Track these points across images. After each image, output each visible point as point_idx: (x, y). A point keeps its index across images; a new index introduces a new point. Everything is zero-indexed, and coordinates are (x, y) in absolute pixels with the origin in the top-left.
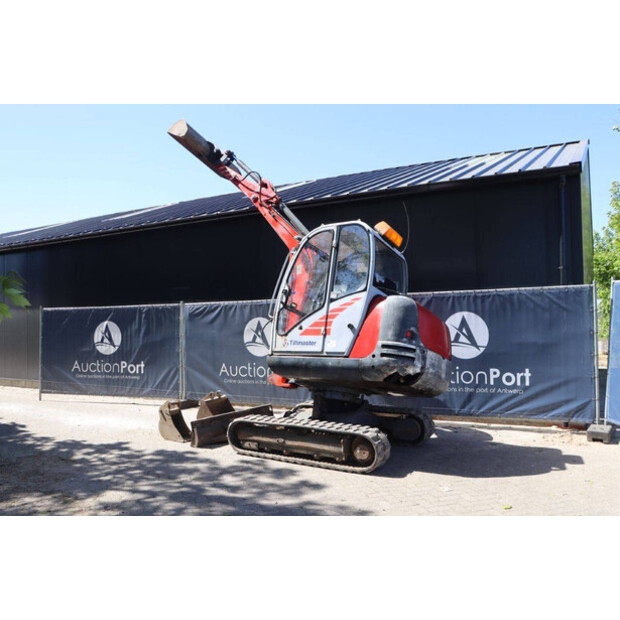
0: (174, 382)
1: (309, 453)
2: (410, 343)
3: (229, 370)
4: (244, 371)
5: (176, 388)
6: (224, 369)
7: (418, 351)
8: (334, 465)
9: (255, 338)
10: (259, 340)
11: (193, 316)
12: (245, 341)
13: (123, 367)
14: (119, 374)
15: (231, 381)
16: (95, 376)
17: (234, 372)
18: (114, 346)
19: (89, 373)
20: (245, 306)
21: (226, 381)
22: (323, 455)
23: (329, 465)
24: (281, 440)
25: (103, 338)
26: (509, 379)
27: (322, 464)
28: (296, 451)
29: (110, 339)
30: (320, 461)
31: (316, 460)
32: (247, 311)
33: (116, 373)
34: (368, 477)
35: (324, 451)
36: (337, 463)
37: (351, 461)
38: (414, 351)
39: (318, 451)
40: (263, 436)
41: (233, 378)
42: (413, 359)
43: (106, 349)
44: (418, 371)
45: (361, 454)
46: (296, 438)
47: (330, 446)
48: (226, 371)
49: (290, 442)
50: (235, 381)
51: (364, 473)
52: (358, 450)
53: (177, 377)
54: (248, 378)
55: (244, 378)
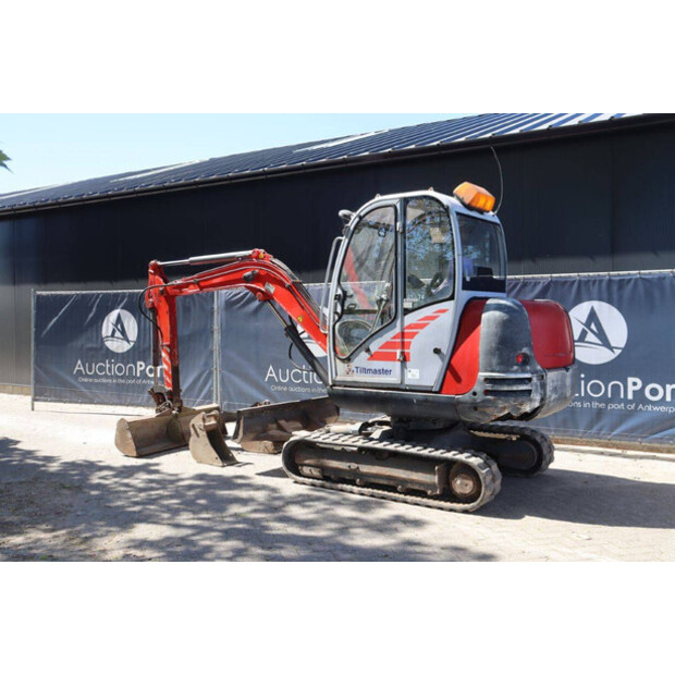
0: (207, 388)
1: (392, 483)
2: (524, 372)
3: (277, 375)
5: (209, 397)
6: (271, 372)
7: (535, 380)
8: (425, 500)
11: (230, 304)
13: (139, 369)
14: (135, 377)
15: (280, 388)
16: (104, 381)
18: (128, 341)
19: (96, 376)
21: (273, 389)
22: (410, 486)
23: (418, 499)
24: (354, 466)
25: (114, 332)
26: (654, 392)
27: (409, 498)
28: (373, 480)
29: (123, 332)
30: (406, 494)
31: (400, 493)
33: (131, 377)
35: (413, 482)
37: (448, 495)
38: (530, 380)
39: (403, 481)
40: (329, 460)
41: (283, 385)
42: (529, 392)
43: (118, 346)
44: (537, 404)
45: (462, 485)
46: (373, 464)
47: (420, 474)
48: (274, 375)
49: (365, 469)
50: (285, 389)
51: (466, 512)
52: (458, 482)
53: (210, 382)
54: (303, 384)
55: (297, 385)
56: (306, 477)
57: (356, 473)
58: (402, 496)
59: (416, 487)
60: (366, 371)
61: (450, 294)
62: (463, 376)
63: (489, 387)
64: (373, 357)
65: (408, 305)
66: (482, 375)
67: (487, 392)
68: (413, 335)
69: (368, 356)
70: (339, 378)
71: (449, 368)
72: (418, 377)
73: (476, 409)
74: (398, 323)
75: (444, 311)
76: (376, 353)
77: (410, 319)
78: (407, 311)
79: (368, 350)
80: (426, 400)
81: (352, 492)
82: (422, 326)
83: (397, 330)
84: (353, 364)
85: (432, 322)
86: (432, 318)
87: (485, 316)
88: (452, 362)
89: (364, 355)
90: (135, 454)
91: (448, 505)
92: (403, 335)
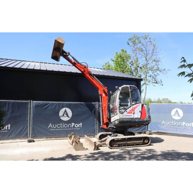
0: (26, 132)
1: (133, 144)
3: (52, 126)
4: (59, 126)
5: (27, 134)
9: (64, 114)
10: (65, 115)
11: (37, 106)
12: (60, 116)
15: (53, 130)
17: (55, 126)
20: (60, 103)
21: (51, 130)
22: (137, 144)
24: (126, 142)
28: (129, 144)
32: (61, 105)
34: (148, 146)
35: (137, 143)
36: (140, 145)
37: (144, 144)
39: (136, 143)
40: (120, 142)
41: (54, 128)
46: (130, 141)
47: (139, 141)
48: (51, 126)
49: (128, 142)
50: (55, 130)
51: (147, 146)
52: (146, 141)
53: (27, 130)
54: (61, 128)
55: (59, 128)
56: (114, 147)
57: (126, 144)
59: (138, 144)
81: (126, 148)
91: (144, 145)
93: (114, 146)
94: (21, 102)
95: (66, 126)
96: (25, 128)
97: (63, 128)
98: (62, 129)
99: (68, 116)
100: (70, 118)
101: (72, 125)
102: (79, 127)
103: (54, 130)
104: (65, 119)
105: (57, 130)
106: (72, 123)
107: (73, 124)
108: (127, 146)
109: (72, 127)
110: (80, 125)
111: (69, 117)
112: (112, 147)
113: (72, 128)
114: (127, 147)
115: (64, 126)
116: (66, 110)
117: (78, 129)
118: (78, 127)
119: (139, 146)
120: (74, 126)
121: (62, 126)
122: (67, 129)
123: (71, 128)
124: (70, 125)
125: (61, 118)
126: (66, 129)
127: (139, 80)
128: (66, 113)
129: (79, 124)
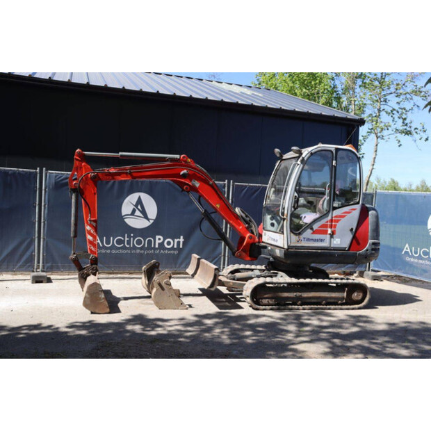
1: (319, 300)
3: (102, 242)
4: (119, 242)
5: (31, 259)
9: (134, 211)
10: (138, 213)
11: (59, 185)
12: (123, 214)
15: (103, 251)
17: (108, 242)
22: (329, 300)
24: (298, 294)
27: (328, 307)
30: (327, 305)
32: (127, 185)
35: (332, 298)
37: (350, 302)
39: (326, 298)
41: (107, 249)
46: (310, 292)
47: (337, 293)
48: (99, 241)
49: (305, 295)
52: (355, 294)
53: (31, 249)
54: (124, 248)
55: (120, 248)
56: (265, 305)
57: (300, 298)
58: (325, 306)
59: (332, 301)
60: (309, 240)
61: (358, 200)
62: (360, 242)
63: (373, 247)
64: (315, 232)
65: (336, 205)
66: (370, 241)
67: (372, 249)
68: (338, 221)
69: (311, 231)
70: (292, 245)
71: (354, 238)
72: (339, 243)
73: (366, 258)
74: (330, 214)
75: (354, 209)
76: (316, 230)
77: (336, 213)
78: (335, 208)
79: (312, 229)
80: (342, 254)
81: (298, 309)
82: (343, 217)
83: (329, 218)
84: (302, 237)
85: (348, 215)
86: (349, 213)
87: (370, 213)
88: (357, 235)
89: (309, 231)
90: (108, 310)
91: (348, 307)
92: (331, 221)
93: (265, 301)
94: (14, 173)
95: (139, 242)
96: (26, 243)
97: (130, 249)
98: (129, 251)
99: (146, 217)
100: (152, 221)
101: (157, 242)
102: (175, 247)
103: (106, 253)
104: (138, 223)
105: (114, 252)
106: (157, 237)
107: (159, 239)
108: (301, 305)
109: (157, 246)
110: (179, 243)
111: (148, 220)
112: (260, 305)
113: (157, 249)
114: (301, 307)
115: (134, 242)
116: (139, 198)
117: (172, 252)
118: (173, 248)
119: (337, 307)
120: (161, 245)
121: (129, 243)
122: (142, 252)
123: (154, 248)
124: (150, 242)
125: (125, 220)
126: (138, 251)
127: (356, 124)
128: (139, 207)
129: (176, 241)
